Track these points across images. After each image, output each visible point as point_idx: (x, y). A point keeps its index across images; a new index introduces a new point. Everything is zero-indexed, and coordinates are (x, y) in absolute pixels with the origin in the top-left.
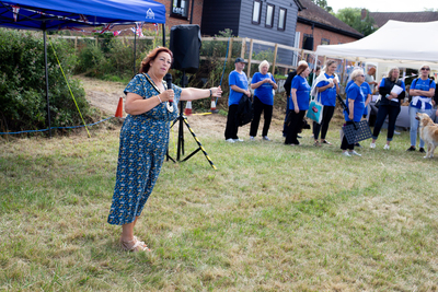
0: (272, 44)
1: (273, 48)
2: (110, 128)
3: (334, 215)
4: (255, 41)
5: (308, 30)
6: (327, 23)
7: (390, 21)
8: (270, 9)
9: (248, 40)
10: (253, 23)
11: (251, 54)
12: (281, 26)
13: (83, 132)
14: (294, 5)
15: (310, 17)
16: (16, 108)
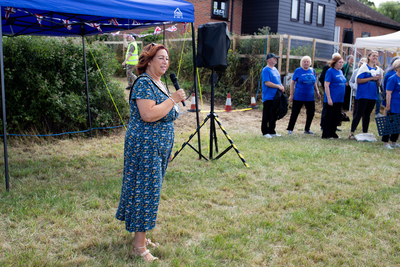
0: (311, 39)
1: (312, 43)
3: (372, 217)
4: (292, 37)
5: (347, 25)
8: (308, 6)
9: (285, 36)
10: (292, 20)
11: (289, 50)
12: (320, 22)
15: (350, 12)
16: (57, 111)
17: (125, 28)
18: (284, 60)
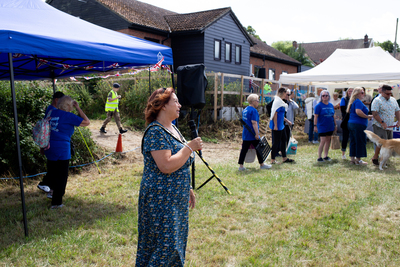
0: (239, 76)
1: (240, 80)
2: (115, 163)
3: (357, 228)
4: (225, 75)
6: (272, 55)
7: (338, 50)
8: (228, 46)
9: (219, 74)
11: (223, 86)
12: (238, 60)
13: (92, 169)
14: (247, 42)
15: (258, 51)
16: (31, 153)
17: (101, 71)
18: (219, 96)
